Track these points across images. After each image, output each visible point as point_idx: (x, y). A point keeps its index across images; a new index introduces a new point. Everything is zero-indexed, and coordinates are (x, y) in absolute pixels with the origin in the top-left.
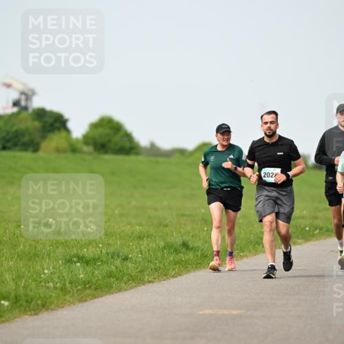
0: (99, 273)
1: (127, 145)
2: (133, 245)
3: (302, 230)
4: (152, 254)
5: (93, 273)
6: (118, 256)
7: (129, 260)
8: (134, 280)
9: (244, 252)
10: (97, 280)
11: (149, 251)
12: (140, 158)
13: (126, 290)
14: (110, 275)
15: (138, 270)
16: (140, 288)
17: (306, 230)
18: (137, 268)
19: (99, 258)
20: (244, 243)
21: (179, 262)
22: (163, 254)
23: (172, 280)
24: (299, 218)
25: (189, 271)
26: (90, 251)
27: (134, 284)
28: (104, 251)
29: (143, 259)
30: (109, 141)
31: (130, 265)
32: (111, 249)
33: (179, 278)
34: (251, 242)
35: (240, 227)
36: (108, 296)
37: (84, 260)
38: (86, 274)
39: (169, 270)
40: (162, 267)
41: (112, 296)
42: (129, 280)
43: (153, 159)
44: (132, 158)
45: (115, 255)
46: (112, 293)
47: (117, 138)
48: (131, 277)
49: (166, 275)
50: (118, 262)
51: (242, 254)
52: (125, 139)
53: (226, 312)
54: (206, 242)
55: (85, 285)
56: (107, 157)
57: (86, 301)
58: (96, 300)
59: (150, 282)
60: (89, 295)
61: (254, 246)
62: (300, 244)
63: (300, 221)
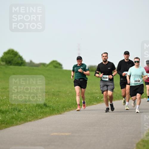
0: (8, 117)
1: (20, 62)
2: (23, 105)
3: (96, 98)
4: (31, 109)
5: (5, 117)
6: (16, 110)
7: (21, 111)
8: (23, 120)
9: (71, 108)
10: (7, 120)
11: (30, 107)
12: (26, 67)
13: (20, 124)
14: (13, 118)
15: (25, 116)
16: (26, 124)
17: (98, 99)
18: (25, 115)
19: (8, 111)
20: (71, 104)
21: (43, 112)
22: (36, 109)
23: (40, 120)
24: (95, 93)
25: (47, 116)
26: (4, 108)
27: (23, 122)
28: (10, 108)
29: (27, 111)
30: (12, 60)
31: (21, 113)
32: (13, 107)
33: (43, 119)
34: (74, 103)
35: (69, 97)
36: (12, 127)
37: (1, 111)
38: (2, 117)
39: (38, 116)
40: (35, 114)
41: (14, 127)
42: (21, 120)
43: (32, 68)
44: (22, 67)
45: (15, 109)
46: (14, 126)
47: (16, 59)
48: (22, 118)
49: (37, 118)
50: (16, 112)
51: (70, 109)
52: (19, 59)
53: (63, 134)
54: (54, 104)
55: (2, 122)
56: (11, 67)
57: (2, 129)
58: (7, 129)
59: (30, 121)
60: (4, 127)
61: (75, 105)
62: (95, 104)
63: (95, 94)
